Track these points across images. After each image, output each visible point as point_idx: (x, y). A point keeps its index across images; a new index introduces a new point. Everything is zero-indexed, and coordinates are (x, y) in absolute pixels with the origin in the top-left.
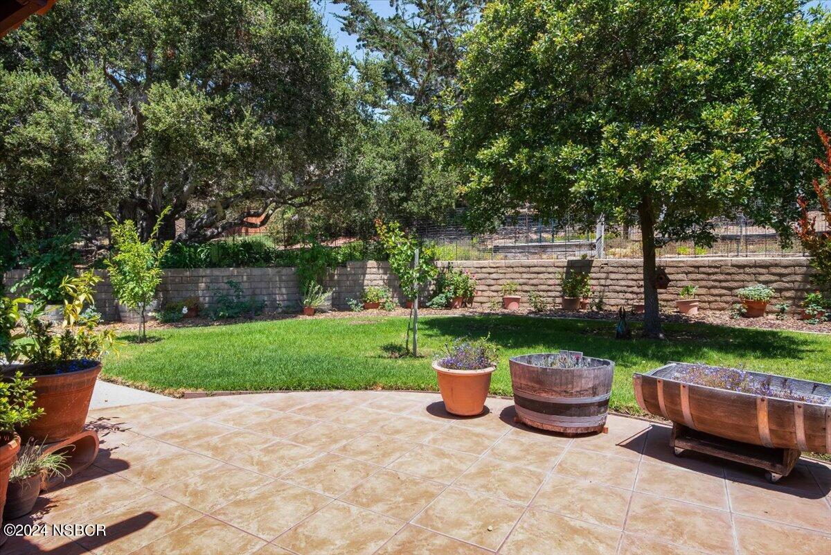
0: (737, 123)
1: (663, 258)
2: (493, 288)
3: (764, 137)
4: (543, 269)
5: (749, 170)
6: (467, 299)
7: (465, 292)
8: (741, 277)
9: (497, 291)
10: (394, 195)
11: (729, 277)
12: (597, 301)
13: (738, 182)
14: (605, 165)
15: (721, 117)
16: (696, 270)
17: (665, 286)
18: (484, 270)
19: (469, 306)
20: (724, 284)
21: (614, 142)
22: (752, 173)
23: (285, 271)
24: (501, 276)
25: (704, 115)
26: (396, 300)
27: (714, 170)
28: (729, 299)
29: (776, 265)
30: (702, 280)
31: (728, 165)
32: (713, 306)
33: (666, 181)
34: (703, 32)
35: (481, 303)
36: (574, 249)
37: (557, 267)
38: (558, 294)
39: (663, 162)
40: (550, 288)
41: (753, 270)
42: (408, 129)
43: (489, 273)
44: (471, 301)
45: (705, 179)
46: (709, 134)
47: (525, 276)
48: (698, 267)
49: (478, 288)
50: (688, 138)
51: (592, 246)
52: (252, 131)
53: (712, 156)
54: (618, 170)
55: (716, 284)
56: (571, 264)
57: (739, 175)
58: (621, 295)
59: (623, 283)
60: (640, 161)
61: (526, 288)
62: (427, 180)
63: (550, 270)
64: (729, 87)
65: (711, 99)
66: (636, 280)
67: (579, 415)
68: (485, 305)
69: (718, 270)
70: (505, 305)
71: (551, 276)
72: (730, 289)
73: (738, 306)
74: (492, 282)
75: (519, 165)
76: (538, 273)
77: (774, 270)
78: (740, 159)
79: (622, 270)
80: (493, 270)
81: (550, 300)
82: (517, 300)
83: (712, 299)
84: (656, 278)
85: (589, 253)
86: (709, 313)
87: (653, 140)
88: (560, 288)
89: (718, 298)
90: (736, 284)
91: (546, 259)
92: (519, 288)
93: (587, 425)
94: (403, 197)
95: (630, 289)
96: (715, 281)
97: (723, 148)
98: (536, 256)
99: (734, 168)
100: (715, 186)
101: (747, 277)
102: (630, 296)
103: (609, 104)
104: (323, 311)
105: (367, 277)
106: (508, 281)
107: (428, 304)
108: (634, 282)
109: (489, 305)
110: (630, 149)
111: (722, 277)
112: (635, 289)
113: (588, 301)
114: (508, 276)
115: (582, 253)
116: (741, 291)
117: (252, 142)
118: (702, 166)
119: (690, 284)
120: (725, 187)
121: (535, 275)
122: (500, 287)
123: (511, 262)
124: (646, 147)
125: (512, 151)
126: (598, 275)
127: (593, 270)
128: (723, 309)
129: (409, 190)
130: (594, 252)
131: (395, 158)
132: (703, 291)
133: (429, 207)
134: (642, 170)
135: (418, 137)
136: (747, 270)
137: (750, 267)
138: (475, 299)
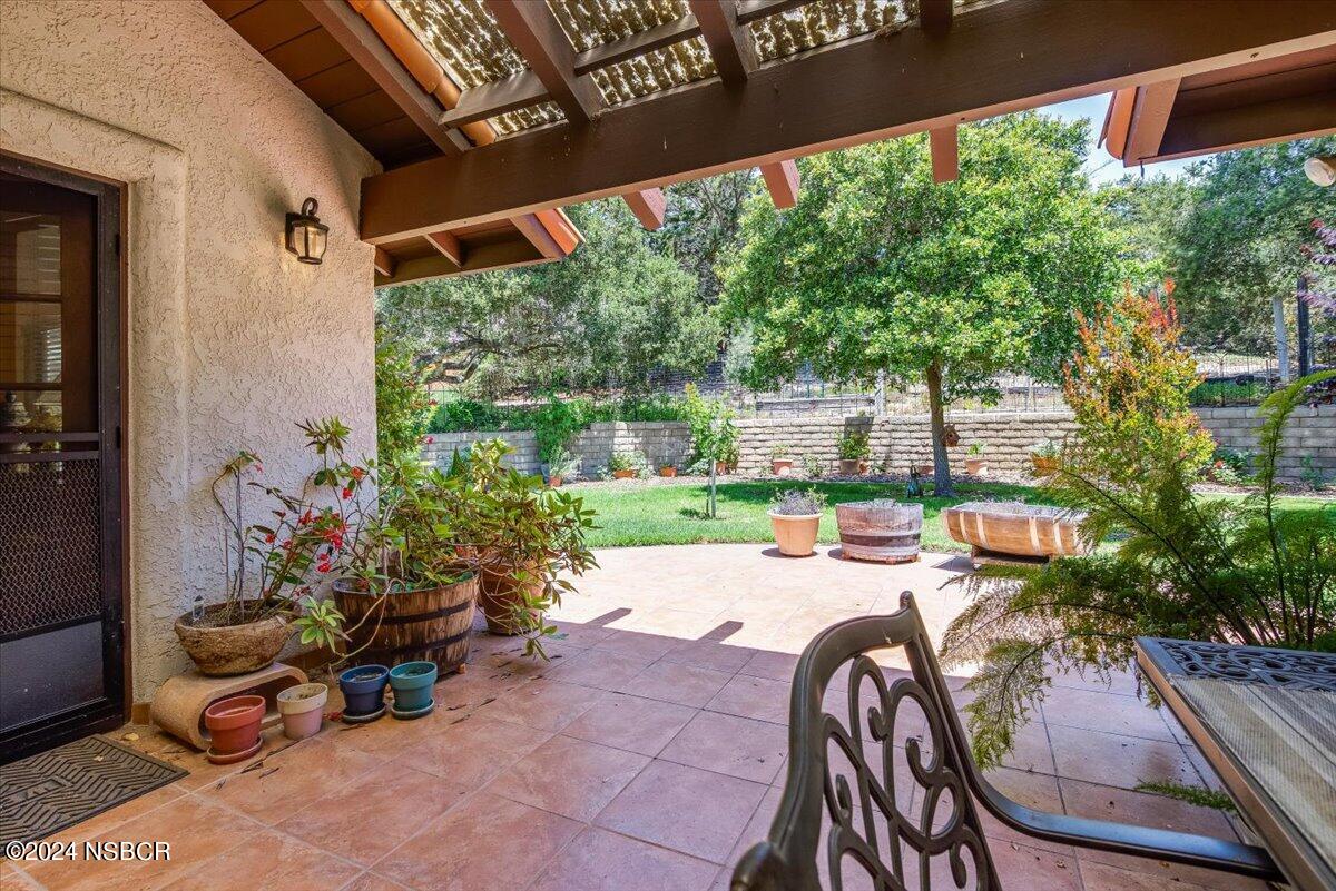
0: (1013, 294)
1: (952, 414)
2: (760, 451)
3: (1037, 307)
4: (817, 429)
5: (1025, 338)
6: (731, 464)
7: (729, 456)
8: (1030, 433)
9: (765, 455)
10: (647, 346)
11: (1018, 434)
12: (880, 462)
13: (1016, 348)
14: (900, 331)
15: (999, 287)
16: (984, 427)
17: (954, 443)
18: (748, 431)
19: (733, 472)
20: (1013, 441)
21: (907, 310)
22: (1028, 341)
23: (521, 435)
24: (768, 437)
25: (985, 286)
26: (651, 467)
27: (995, 337)
28: (1018, 457)
29: (1065, 420)
30: (990, 437)
31: (1007, 332)
32: (1003, 465)
33: (956, 348)
34: (981, 207)
35: (747, 469)
36: (849, 404)
37: (833, 426)
38: (834, 456)
39: (951, 329)
40: (825, 450)
41: (1042, 426)
42: (661, 271)
43: (756, 434)
44: (735, 467)
45: (989, 345)
46: (990, 303)
47: (796, 436)
48: (986, 423)
49: (742, 451)
50: (972, 307)
51: (871, 401)
52: (506, 280)
53: (993, 324)
54: (912, 337)
55: (1006, 441)
56: (849, 423)
57: (1017, 341)
58: (905, 456)
59: (906, 442)
60: (931, 329)
61: (797, 450)
62: (685, 330)
63: (825, 429)
64: (1006, 257)
65: (990, 271)
66: (920, 439)
67: (899, 546)
68: (751, 469)
69: (1007, 426)
70: (774, 470)
71: (826, 436)
72: (1020, 446)
73: (1027, 465)
74: (759, 444)
75: (813, 325)
76: (811, 433)
77: (1062, 425)
78: (1018, 326)
79: (905, 427)
80: (759, 430)
81: (827, 463)
82: (788, 464)
83: (1001, 457)
84: (945, 436)
85: (867, 409)
86: (999, 473)
87: (941, 310)
88: (835, 450)
89: (1008, 457)
90: (1025, 441)
91: (820, 416)
92: (790, 450)
93: (905, 554)
94: (658, 348)
95: (914, 449)
96: (1003, 438)
97: (1003, 316)
98: (807, 414)
99: (1013, 334)
100: (998, 351)
101: (1036, 433)
102: (915, 457)
103: (899, 270)
104: (570, 482)
105: (616, 441)
106: (778, 443)
107: (688, 471)
108: (919, 442)
109: (756, 471)
110: (921, 317)
111: (1011, 434)
112: (921, 449)
113: (869, 463)
114: (776, 437)
115: (861, 409)
116: (1031, 449)
117: (507, 292)
118: (985, 331)
119: (977, 441)
120: (1005, 352)
121: (807, 436)
122: (769, 450)
123: (778, 421)
124: (935, 317)
125: (805, 311)
126: (878, 435)
127: (873, 428)
128: (1013, 468)
129: (665, 340)
130: (873, 408)
131: (644, 302)
132: (993, 449)
133: (689, 360)
134: (934, 336)
135: (674, 281)
136: (1037, 426)
137: (1039, 422)
138: (740, 464)
